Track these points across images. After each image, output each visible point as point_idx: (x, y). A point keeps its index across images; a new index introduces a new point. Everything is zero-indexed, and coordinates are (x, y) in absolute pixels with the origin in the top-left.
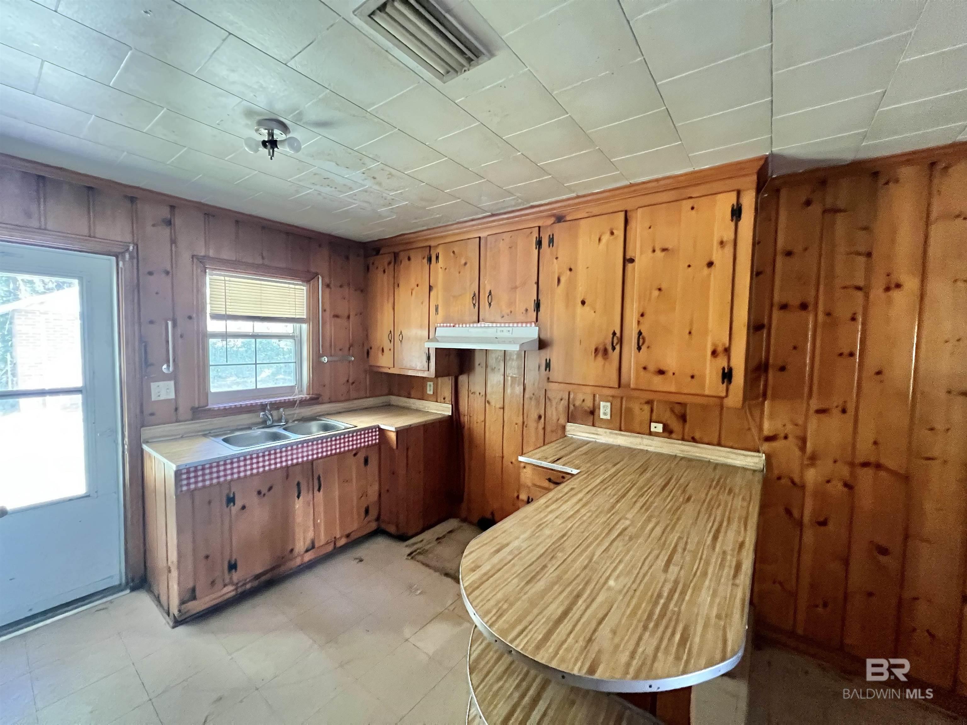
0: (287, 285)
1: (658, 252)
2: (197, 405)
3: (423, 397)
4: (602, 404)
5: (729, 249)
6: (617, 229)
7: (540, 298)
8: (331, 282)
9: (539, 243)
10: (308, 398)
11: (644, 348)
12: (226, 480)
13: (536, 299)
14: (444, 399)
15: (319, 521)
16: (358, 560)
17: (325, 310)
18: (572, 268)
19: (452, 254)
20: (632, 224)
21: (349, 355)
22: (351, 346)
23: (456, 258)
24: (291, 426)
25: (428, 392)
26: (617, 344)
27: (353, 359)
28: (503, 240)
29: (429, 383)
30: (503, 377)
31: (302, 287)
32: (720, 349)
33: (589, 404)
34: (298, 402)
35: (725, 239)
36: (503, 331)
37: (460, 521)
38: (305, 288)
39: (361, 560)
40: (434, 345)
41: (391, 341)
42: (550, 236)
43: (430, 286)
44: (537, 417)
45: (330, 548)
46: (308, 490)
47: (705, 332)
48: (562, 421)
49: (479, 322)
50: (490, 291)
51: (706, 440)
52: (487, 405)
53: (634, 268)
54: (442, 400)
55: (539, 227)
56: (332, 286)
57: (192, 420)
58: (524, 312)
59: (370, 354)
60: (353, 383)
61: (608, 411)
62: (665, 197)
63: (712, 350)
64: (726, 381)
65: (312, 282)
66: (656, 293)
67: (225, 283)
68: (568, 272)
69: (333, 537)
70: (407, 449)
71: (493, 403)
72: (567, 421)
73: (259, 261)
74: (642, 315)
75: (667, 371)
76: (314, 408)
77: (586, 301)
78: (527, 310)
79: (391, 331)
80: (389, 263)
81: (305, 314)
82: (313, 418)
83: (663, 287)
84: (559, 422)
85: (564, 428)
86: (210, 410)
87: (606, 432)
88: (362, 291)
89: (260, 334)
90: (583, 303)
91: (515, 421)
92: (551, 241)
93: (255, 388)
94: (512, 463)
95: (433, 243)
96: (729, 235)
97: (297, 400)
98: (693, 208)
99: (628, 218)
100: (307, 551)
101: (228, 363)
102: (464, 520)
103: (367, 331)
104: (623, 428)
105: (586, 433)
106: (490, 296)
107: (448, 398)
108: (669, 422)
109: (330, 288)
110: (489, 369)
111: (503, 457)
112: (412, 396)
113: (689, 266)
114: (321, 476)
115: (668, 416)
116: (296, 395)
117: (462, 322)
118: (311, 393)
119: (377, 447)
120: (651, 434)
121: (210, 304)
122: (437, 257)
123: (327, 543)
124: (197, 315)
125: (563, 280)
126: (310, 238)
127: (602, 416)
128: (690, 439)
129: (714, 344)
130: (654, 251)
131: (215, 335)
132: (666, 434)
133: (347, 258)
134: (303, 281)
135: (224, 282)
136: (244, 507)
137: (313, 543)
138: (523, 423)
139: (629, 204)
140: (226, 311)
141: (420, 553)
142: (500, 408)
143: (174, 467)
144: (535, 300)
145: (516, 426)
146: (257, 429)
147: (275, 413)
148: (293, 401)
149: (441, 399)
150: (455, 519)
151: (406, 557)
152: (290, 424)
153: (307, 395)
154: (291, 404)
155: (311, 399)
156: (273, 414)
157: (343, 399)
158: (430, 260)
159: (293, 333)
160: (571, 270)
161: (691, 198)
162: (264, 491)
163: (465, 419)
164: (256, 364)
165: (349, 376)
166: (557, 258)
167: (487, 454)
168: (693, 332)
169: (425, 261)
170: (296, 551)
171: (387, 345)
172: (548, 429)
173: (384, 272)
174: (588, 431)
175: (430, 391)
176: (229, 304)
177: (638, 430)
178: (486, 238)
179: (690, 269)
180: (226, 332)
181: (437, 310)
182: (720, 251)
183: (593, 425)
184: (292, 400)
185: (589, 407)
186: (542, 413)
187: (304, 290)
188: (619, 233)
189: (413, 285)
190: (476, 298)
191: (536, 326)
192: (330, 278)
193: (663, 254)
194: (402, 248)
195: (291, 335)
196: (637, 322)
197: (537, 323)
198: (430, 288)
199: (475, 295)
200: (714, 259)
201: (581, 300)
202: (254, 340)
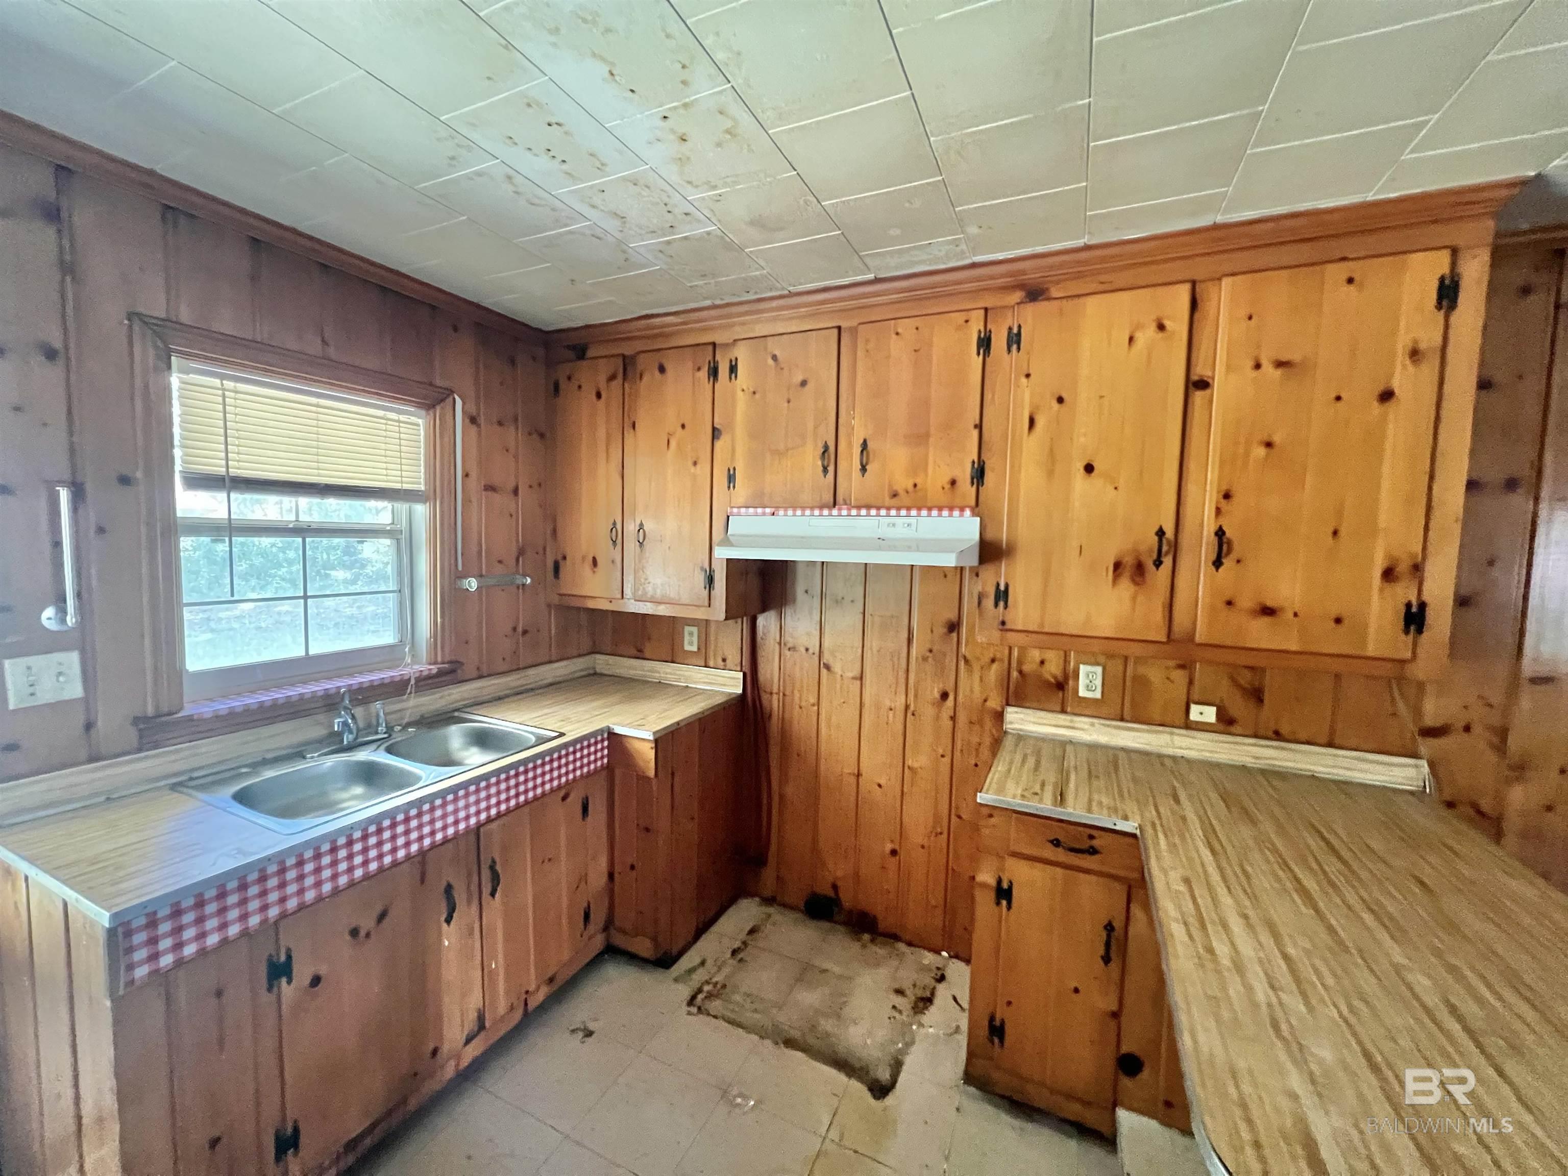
0: (381, 413)
1: (1267, 367)
2: (150, 711)
3: (674, 656)
4: (1083, 669)
5: (1429, 370)
6: (1169, 318)
7: (983, 457)
8: (478, 409)
9: (985, 343)
10: (434, 671)
11: (1228, 562)
12: (264, 921)
13: (976, 461)
14: (724, 660)
15: (493, 966)
16: (581, 1034)
17: (467, 475)
18: (1064, 395)
19: (770, 362)
20: (1208, 308)
21: (517, 572)
22: (521, 552)
23: (782, 369)
24: (401, 741)
25: (687, 647)
26: (1167, 553)
27: (529, 580)
28: (897, 334)
29: (687, 629)
30: (861, 616)
31: (413, 419)
32: (1403, 567)
33: (1053, 668)
34: (413, 682)
35: (1423, 346)
36: (894, 525)
37: (761, 905)
38: (420, 421)
39: (589, 1034)
40: (722, 553)
41: (614, 542)
42: (1010, 329)
43: (714, 429)
44: (937, 695)
45: (518, 1015)
46: (469, 902)
47: (1370, 529)
48: (994, 703)
49: (835, 504)
50: (865, 441)
51: (1303, 736)
52: (824, 671)
53: (1211, 401)
54: (721, 663)
55: (986, 310)
56: (482, 420)
57: (140, 750)
58: (948, 486)
59: (561, 569)
60: (525, 632)
61: (1098, 682)
62: (1287, 255)
63: (1385, 565)
64: (1412, 628)
65: (438, 408)
66: (1261, 451)
67: (224, 397)
68: (1055, 405)
69: (523, 991)
70: (673, 774)
71: (837, 668)
72: (1004, 702)
73: (314, 347)
74: (1227, 496)
75: (1282, 609)
76: (446, 693)
77: (1095, 464)
78: (953, 483)
79: (615, 524)
80: (612, 378)
81: (422, 481)
82: (448, 717)
83: (1277, 439)
84: (988, 704)
85: (999, 716)
86: (190, 719)
87: (1092, 725)
88: (542, 436)
89: (314, 526)
90: (1089, 469)
91: (888, 703)
92: (1014, 339)
93: (303, 653)
94: (880, 786)
95: (719, 337)
96: (1430, 338)
97: (409, 680)
98: (1350, 281)
99: (1198, 296)
100: (468, 1041)
101: (236, 598)
102: (769, 901)
103: (554, 520)
104: (1127, 715)
105: (1050, 725)
106: (865, 453)
107: (733, 656)
108: (1227, 703)
109: (479, 426)
110: (828, 601)
111: (859, 775)
112: (647, 654)
113: (1338, 398)
114: (498, 860)
115: (1224, 689)
116: (406, 666)
117: (794, 505)
118: (439, 659)
119: (604, 773)
120: (1189, 725)
121: (183, 446)
122: (733, 369)
123: (512, 1008)
124: (148, 472)
125: (1040, 422)
126: (433, 308)
127: (1082, 693)
128: (1270, 734)
129: (1389, 556)
130: (1258, 366)
131: (198, 527)
132: (1221, 727)
133: (512, 362)
134: (420, 405)
135: (220, 392)
136: (316, 981)
137: (481, 1018)
138: (907, 707)
139: (1200, 269)
140: (227, 467)
141: (710, 996)
142: (854, 678)
143: (104, 918)
144: (973, 462)
145: (891, 714)
146: (319, 756)
147: (359, 711)
148: (401, 680)
149: (715, 662)
150: (750, 900)
151: (685, 1008)
152: (397, 737)
153: (430, 664)
154: (398, 688)
155: (440, 674)
156: (356, 715)
157: (504, 668)
158: (714, 373)
159: (393, 523)
160: (1060, 400)
161: (1344, 259)
162: (367, 923)
163: (774, 704)
164: (305, 597)
165: (518, 618)
166: (1028, 376)
167: (822, 767)
168: (1343, 532)
169: (703, 374)
170: (446, 1048)
171: (605, 552)
172: (962, 718)
173: (599, 395)
174: (1054, 723)
175: (691, 643)
176: (236, 449)
177: (1157, 717)
178: (854, 331)
179: (1339, 404)
180: (230, 519)
181: (731, 478)
182: (1411, 368)
183: (1063, 711)
184: (397, 679)
185: (1055, 677)
186: (950, 688)
187: (418, 425)
188: (1178, 326)
189: (672, 423)
190: (829, 456)
191: (974, 514)
192: (478, 405)
193: (1278, 372)
194: (639, 346)
195: (388, 528)
196: (1214, 510)
197: (977, 510)
198: (716, 433)
199: (826, 449)
200: (1396, 385)
201: (1085, 463)
202: (299, 540)
